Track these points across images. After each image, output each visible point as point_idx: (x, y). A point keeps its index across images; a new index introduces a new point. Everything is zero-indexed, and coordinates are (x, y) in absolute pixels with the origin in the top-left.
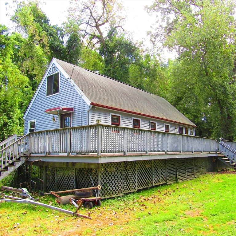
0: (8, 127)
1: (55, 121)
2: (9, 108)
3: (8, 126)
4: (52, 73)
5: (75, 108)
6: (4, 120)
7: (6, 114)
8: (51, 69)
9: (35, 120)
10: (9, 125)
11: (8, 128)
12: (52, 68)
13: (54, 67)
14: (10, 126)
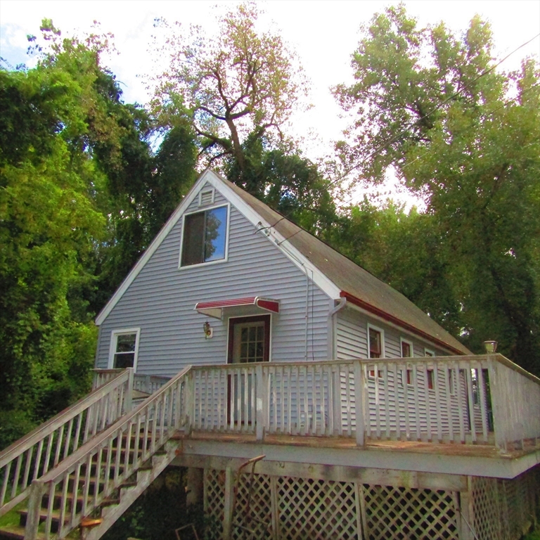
0: (42, 343)
1: (211, 335)
2: (45, 293)
3: (41, 341)
4: (200, 208)
5: (283, 302)
6: (34, 323)
7: (37, 306)
8: (200, 196)
9: (138, 329)
10: (43, 339)
11: (40, 346)
12: (203, 194)
13: (211, 192)
14: (46, 341)
